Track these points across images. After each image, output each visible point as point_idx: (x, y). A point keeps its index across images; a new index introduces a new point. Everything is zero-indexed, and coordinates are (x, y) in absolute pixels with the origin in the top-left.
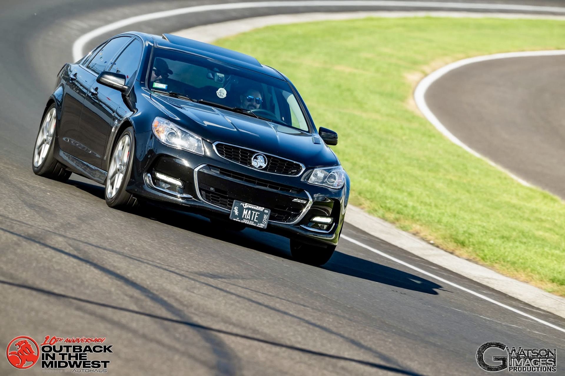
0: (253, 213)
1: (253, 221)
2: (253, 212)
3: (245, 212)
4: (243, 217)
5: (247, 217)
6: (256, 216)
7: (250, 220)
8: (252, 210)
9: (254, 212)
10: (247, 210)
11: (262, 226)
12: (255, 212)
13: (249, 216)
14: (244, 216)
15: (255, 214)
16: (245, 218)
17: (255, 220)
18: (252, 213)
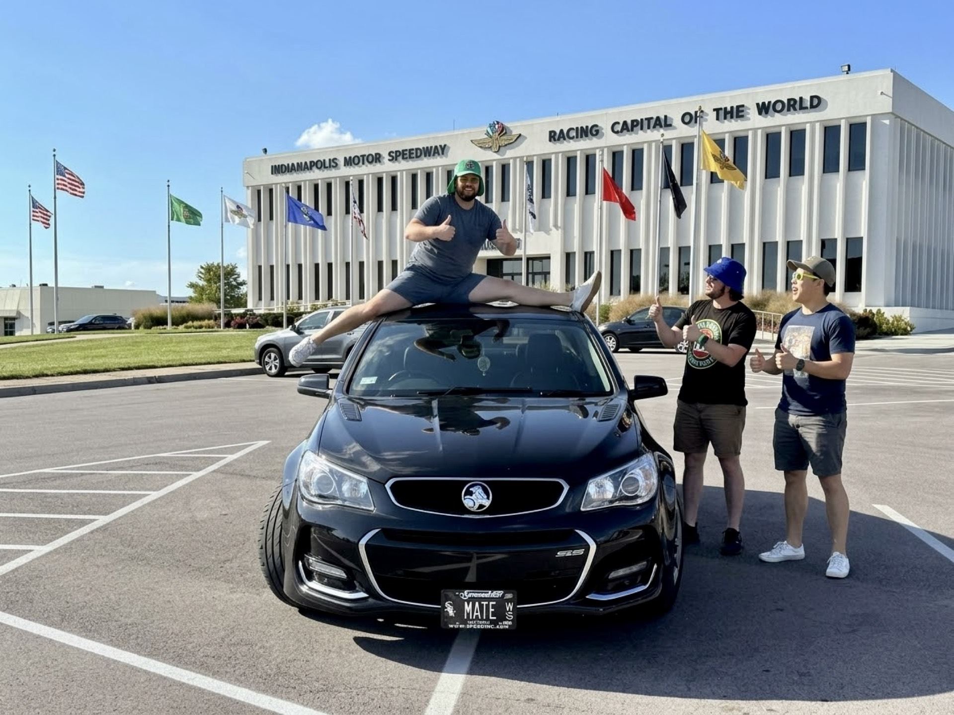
0: (483, 605)
1: (487, 619)
2: (482, 603)
3: (468, 608)
4: (465, 618)
5: (475, 614)
6: (491, 610)
7: (482, 619)
8: (480, 600)
9: (485, 603)
10: (471, 603)
11: (506, 625)
12: (487, 603)
13: (477, 612)
14: (468, 614)
15: (488, 606)
16: (471, 618)
17: (491, 618)
18: (481, 606)
